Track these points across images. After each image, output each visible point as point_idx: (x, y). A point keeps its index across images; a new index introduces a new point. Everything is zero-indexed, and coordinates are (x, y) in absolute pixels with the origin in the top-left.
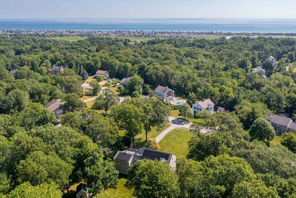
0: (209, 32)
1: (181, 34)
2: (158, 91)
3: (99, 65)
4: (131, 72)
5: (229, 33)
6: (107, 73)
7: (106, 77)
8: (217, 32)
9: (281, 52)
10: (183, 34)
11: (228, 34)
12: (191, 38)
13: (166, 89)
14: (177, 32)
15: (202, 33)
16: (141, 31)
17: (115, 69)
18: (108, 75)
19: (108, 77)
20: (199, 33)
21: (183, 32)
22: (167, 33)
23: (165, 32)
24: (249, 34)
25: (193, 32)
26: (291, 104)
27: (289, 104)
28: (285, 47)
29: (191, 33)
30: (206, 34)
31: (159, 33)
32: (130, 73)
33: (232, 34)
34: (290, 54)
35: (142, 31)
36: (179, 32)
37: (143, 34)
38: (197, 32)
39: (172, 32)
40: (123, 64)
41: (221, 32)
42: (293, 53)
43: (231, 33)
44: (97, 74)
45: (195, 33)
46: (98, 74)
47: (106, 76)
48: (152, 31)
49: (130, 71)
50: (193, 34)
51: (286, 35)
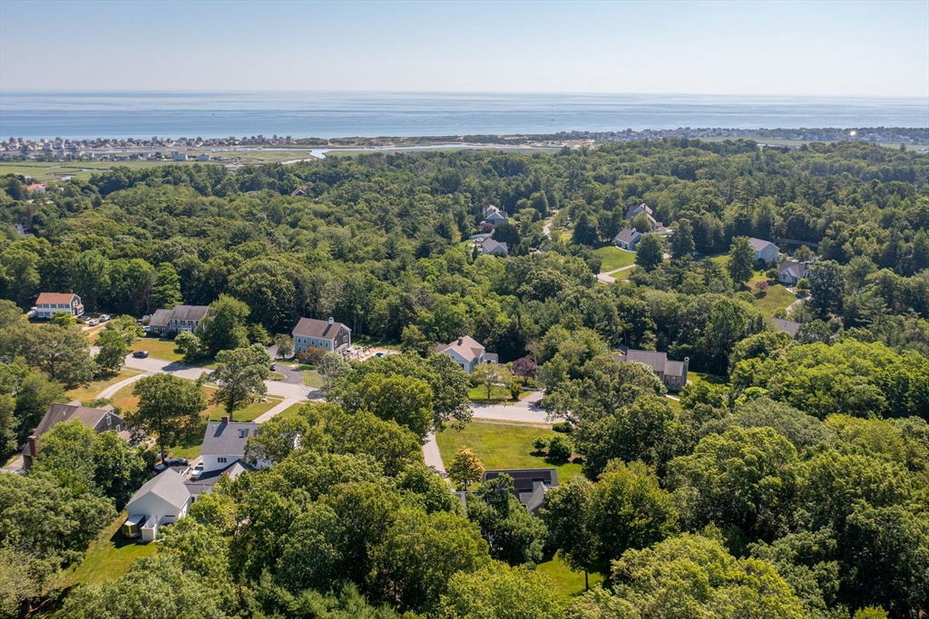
0: (253, 138)
1: (164, 145)
2: (305, 334)
3: (34, 277)
4: (161, 288)
5: (312, 139)
6: (77, 299)
7: (76, 314)
8: (275, 136)
9: (512, 194)
10: (171, 145)
11: (312, 143)
12: (206, 160)
13: (330, 326)
14: (146, 140)
15: (231, 142)
16: (12, 140)
17: (101, 283)
18: (81, 306)
19: (81, 312)
20: (221, 143)
21: (168, 141)
22: (113, 146)
23: (106, 141)
24: (369, 139)
25: (200, 139)
26: (630, 321)
27: (626, 323)
28: (517, 180)
29: (197, 143)
30: (244, 143)
31: (83, 146)
32: (160, 292)
33: (322, 144)
34: (537, 197)
35: (16, 138)
36: (154, 139)
37: (25, 149)
38: (213, 140)
39: (130, 140)
40: (124, 265)
41: (289, 138)
42: (542, 195)
43: (319, 139)
44: (40, 306)
45: (207, 141)
46: (47, 306)
47: (76, 310)
48: (53, 138)
49: (155, 286)
50: (204, 145)
51: (467, 139)
